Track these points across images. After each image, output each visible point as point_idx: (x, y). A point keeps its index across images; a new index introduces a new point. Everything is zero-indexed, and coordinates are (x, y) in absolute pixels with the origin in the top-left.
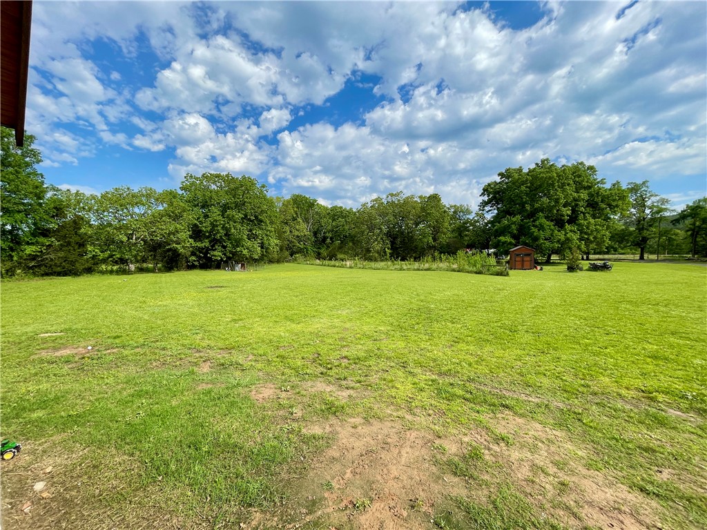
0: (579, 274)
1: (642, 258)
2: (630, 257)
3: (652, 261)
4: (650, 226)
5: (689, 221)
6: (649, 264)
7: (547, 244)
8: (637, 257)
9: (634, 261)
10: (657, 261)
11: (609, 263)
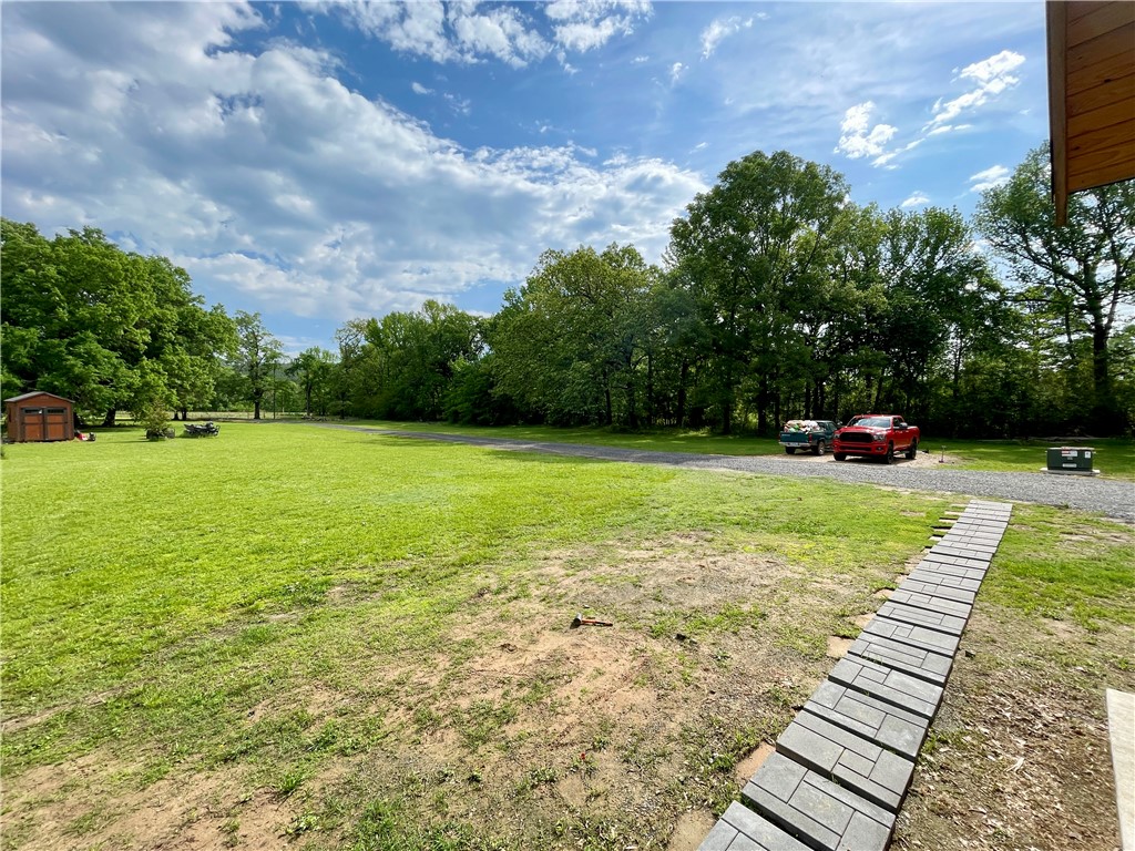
0: (167, 443)
1: (257, 417)
2: (244, 415)
3: (269, 421)
4: (265, 374)
5: (302, 373)
6: (265, 425)
7: (107, 391)
8: (252, 415)
9: (248, 420)
10: (274, 420)
11: (215, 424)
